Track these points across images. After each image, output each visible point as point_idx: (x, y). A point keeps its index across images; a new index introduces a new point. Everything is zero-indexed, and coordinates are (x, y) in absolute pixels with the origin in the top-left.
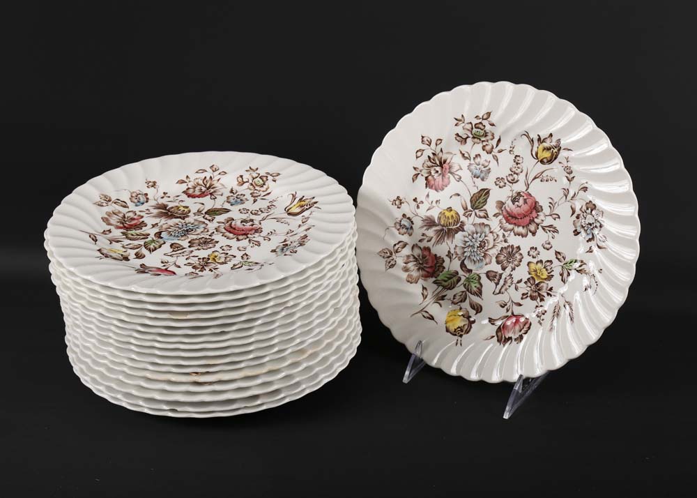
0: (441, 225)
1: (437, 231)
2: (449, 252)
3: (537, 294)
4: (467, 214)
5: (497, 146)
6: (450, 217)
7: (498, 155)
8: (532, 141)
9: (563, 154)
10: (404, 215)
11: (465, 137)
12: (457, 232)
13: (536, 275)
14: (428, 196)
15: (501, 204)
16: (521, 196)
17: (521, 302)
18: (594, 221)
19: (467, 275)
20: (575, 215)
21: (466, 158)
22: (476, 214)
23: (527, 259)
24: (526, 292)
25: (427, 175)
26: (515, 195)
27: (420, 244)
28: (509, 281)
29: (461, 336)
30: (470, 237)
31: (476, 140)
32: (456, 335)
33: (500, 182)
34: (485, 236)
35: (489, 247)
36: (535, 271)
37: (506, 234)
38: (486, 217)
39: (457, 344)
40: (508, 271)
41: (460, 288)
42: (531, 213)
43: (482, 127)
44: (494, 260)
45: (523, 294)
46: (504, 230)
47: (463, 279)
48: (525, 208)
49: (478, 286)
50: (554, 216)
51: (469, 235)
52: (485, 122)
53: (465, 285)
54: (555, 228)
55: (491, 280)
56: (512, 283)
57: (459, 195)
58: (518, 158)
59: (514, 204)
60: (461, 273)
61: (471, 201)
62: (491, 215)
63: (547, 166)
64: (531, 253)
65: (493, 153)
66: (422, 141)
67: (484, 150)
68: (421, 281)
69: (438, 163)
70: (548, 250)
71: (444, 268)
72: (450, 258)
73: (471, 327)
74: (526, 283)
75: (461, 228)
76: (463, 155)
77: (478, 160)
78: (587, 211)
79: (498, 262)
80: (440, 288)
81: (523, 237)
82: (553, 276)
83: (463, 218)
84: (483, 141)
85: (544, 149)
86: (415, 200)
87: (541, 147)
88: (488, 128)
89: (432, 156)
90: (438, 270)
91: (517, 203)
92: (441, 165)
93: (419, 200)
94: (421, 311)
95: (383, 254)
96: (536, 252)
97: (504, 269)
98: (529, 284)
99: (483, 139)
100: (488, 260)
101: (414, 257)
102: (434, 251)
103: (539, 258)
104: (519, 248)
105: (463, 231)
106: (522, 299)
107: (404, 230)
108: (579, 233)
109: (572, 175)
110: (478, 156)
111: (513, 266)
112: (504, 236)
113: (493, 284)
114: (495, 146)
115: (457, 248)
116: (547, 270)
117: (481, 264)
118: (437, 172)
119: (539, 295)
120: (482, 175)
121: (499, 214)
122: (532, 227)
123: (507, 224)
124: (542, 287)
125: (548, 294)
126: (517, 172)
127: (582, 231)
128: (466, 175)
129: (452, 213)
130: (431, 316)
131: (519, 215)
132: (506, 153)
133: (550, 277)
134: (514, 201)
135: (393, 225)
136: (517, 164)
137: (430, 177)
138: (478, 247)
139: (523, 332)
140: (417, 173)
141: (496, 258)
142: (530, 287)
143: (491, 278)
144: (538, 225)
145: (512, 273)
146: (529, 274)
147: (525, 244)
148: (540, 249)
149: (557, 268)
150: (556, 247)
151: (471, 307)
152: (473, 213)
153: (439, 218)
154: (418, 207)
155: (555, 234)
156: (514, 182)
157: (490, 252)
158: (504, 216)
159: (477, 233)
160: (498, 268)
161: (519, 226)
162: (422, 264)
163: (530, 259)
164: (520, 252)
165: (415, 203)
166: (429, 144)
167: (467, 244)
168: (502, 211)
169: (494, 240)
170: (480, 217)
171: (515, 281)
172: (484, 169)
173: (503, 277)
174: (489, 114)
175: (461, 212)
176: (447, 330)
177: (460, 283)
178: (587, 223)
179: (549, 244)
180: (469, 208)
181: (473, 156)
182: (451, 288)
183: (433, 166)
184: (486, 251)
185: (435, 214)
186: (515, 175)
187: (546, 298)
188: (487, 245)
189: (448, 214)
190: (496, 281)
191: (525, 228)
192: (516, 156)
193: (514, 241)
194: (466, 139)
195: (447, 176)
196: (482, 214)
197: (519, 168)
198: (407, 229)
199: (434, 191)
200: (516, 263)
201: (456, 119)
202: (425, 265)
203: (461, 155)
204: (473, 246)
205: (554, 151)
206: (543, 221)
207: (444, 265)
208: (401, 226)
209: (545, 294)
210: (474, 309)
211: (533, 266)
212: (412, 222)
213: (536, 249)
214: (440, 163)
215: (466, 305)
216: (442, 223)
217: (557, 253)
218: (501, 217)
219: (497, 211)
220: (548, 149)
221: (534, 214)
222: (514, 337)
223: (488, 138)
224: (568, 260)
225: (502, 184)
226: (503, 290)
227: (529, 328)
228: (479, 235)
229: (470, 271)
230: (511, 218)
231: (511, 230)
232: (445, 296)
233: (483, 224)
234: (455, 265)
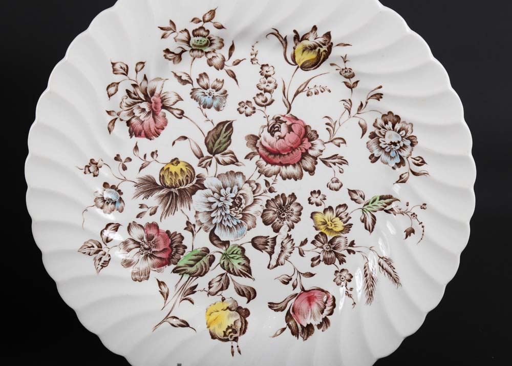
0: (168, 187)
1: (163, 197)
2: (188, 223)
3: (333, 254)
4: (204, 163)
5: (230, 55)
6: (179, 172)
7: (234, 69)
8: (285, 39)
9: (336, 52)
10: (106, 185)
11: (178, 51)
12: (194, 193)
13: (327, 229)
14: (136, 148)
15: (254, 139)
16: (282, 122)
17: (312, 270)
18: (400, 139)
19: (223, 250)
20: (368, 134)
21: (185, 82)
22: (218, 161)
23: (308, 209)
24: (316, 255)
25: (128, 118)
26: (272, 122)
27: (139, 221)
28: (289, 246)
29: (236, 339)
30: (216, 195)
31: (196, 53)
32: (228, 340)
33: (245, 108)
34: (239, 190)
35: (249, 203)
36: (325, 223)
37: (270, 180)
38: (235, 161)
39: (233, 353)
40: (284, 231)
41: (215, 272)
42: (302, 143)
43: (205, 34)
44: (259, 221)
45: (313, 260)
46: (266, 175)
47: (218, 257)
48: (291, 138)
49: (243, 261)
50: (337, 141)
51: (214, 192)
52: (208, 26)
53: (223, 266)
54: (341, 158)
55: (260, 250)
56: (293, 248)
57: (185, 138)
58: (266, 69)
59: (273, 135)
60: (213, 249)
61: (207, 144)
62: (241, 157)
63: (312, 73)
64: (313, 200)
65: (225, 67)
66: (114, 70)
67: (210, 65)
68: (154, 275)
69: (142, 96)
70: (337, 190)
71: (185, 247)
72: (192, 231)
73: (246, 323)
74: (313, 242)
75: (200, 185)
76: (180, 78)
77: (204, 82)
78: (387, 126)
79: (266, 223)
80: (186, 277)
81: (296, 180)
82: (351, 225)
83: (199, 171)
84: (206, 53)
85: (305, 49)
86: (117, 158)
87: (300, 46)
88: (214, 32)
89: (132, 89)
90: (177, 252)
91: (277, 134)
92: (147, 99)
93: (123, 158)
94: (167, 317)
95: (87, 251)
96: (321, 197)
97: (277, 230)
98: (319, 244)
99: (207, 49)
100: (250, 223)
101: (135, 242)
102: (163, 227)
103: (327, 204)
104: (293, 196)
105: (204, 188)
106: (312, 266)
107: (111, 206)
108: (377, 158)
109: (353, 80)
110: (204, 75)
111: (290, 223)
112: (267, 183)
113: (265, 255)
114: (227, 58)
115: (200, 215)
116: (341, 218)
117: (240, 231)
118: (144, 110)
119: (337, 255)
120: (215, 103)
121: (254, 154)
122: (308, 163)
123: (269, 165)
124: (339, 243)
125: (349, 251)
126: (268, 88)
127: (382, 153)
128: (190, 106)
129: (181, 166)
130: (183, 321)
131: (284, 150)
132: (246, 64)
133: (348, 228)
134: (272, 131)
135: (94, 203)
136: (267, 77)
137: (134, 121)
138: (231, 207)
139: (326, 312)
140: (112, 118)
141: (262, 217)
142: (322, 247)
143: (261, 247)
144: (315, 158)
145: (290, 233)
146: (317, 229)
147: (301, 188)
148: (325, 191)
149: (355, 212)
150: (349, 184)
151: (240, 294)
152: (214, 160)
153: (162, 178)
154: (125, 168)
155: (344, 166)
156: (267, 103)
157: (252, 211)
158: (261, 156)
159: (225, 188)
160: (268, 231)
161: (287, 165)
162: (149, 249)
163: (314, 208)
164: (297, 201)
165: (118, 163)
166: (126, 72)
167: (214, 206)
168: (257, 148)
169: (254, 192)
170: (226, 164)
171: (297, 243)
172: (216, 94)
173: (279, 241)
174: (213, 13)
175: (194, 162)
176: (213, 337)
177: (214, 265)
178: (388, 142)
179: (337, 181)
180: (206, 153)
181: (194, 77)
182: (201, 274)
183: (135, 103)
184: (245, 210)
185: (153, 172)
186: (267, 95)
187: (349, 257)
188: (243, 201)
189: (174, 169)
190: (269, 250)
191: (297, 167)
192: (263, 66)
193: (283, 187)
194: (180, 55)
195: (160, 114)
196: (227, 159)
197: (270, 82)
198: (114, 203)
199: (146, 139)
200: (294, 218)
201: (162, 29)
202: (154, 250)
203: (176, 80)
204: (223, 208)
205: (322, 50)
206: (321, 151)
207: (184, 243)
208: (104, 201)
209: (345, 253)
210: (243, 295)
211: (319, 218)
212: (119, 191)
213: (319, 192)
214: (146, 95)
215: (230, 293)
216: (168, 183)
217: (351, 192)
218: (257, 158)
219: (249, 150)
220: (313, 48)
221: (307, 145)
222: (315, 322)
223: (214, 47)
224: (368, 198)
225: (249, 110)
226: (282, 260)
227: (334, 305)
228: (229, 189)
229: (226, 243)
230: (272, 155)
231: (276, 174)
232: (195, 287)
233: (232, 172)
234: (201, 240)
